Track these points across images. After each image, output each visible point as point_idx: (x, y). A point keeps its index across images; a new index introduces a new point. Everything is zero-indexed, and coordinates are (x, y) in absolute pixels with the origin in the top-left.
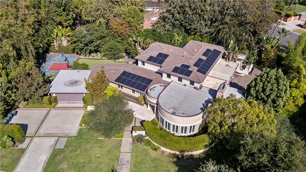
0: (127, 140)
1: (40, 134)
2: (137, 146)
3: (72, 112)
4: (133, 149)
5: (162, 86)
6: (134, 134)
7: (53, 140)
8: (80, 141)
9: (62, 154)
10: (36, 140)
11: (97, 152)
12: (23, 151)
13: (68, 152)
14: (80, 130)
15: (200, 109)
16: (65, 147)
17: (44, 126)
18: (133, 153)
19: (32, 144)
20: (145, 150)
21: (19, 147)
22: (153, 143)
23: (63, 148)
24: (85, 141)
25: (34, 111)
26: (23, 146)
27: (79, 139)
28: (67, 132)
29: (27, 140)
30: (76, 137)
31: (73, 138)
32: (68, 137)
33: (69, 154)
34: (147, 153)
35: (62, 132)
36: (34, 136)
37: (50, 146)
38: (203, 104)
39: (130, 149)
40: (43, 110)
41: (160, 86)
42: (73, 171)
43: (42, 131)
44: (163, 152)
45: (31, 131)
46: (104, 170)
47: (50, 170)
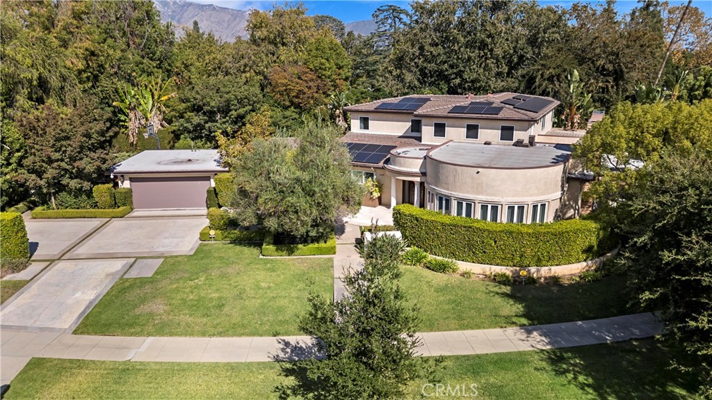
0: (345, 259)
1: (78, 255)
5: (426, 150)
7: (117, 265)
8: (205, 261)
10: (62, 265)
11: (260, 278)
12: (17, 285)
13: (166, 282)
14: (203, 246)
15: (552, 163)
16: (156, 274)
17: (90, 243)
19: (50, 273)
21: (5, 279)
23: (149, 275)
24: (218, 262)
26: (21, 276)
27: (202, 258)
28: (163, 250)
29: (36, 266)
30: (192, 255)
31: (179, 259)
32: (166, 258)
35: (146, 250)
36: (58, 259)
37: (108, 275)
41: (420, 149)
42: (185, 317)
43: (84, 250)
44: (465, 275)
45: (47, 251)
46: (290, 311)
47: (108, 317)
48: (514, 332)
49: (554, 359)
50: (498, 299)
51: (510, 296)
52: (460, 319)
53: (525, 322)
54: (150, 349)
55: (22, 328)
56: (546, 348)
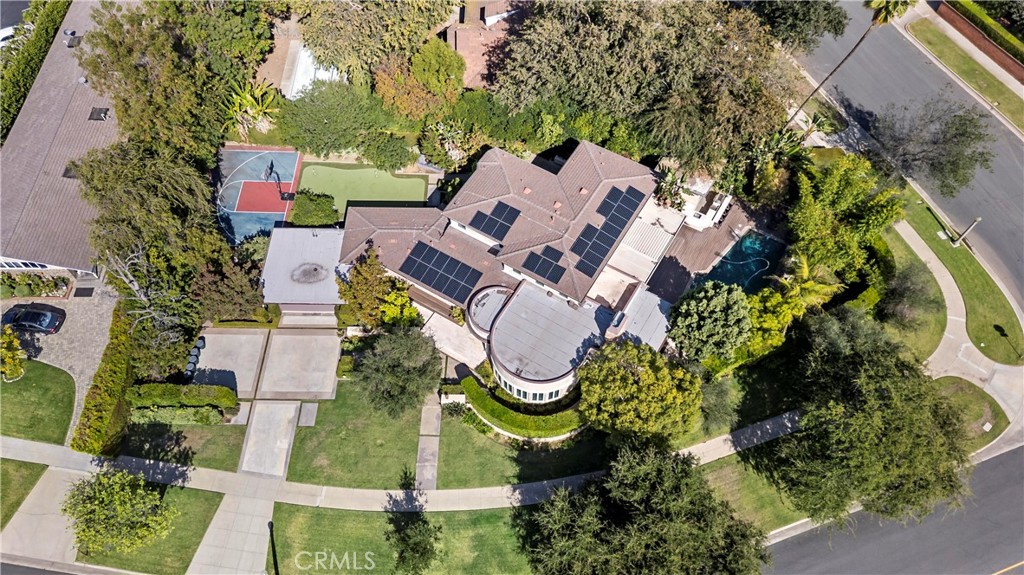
0: (431, 408)
1: (265, 393)
2: (449, 423)
3: (316, 340)
4: (442, 431)
5: (502, 292)
6: (445, 400)
7: (290, 409)
8: (343, 410)
9: (314, 439)
10: (259, 406)
11: (377, 435)
12: (242, 431)
13: (323, 434)
14: (340, 384)
15: (571, 361)
16: (317, 423)
17: (266, 374)
18: (443, 438)
19: (255, 416)
20: (465, 431)
21: (232, 422)
22: (480, 417)
23: (313, 424)
24: (352, 412)
25: (239, 336)
26: (239, 419)
27: (341, 406)
28: (314, 389)
29: (244, 407)
30: (334, 401)
32: (319, 402)
33: (327, 437)
34: (469, 439)
35: (305, 390)
36: (255, 399)
37: (289, 422)
38: (578, 351)
39: (436, 430)
40: (256, 334)
41: (498, 292)
42: (339, 472)
43: (266, 387)
44: (497, 435)
45: (244, 386)
46: (393, 470)
47: (300, 468)
48: (508, 488)
49: (517, 515)
50: (508, 463)
51: (515, 460)
52: (482, 479)
53: (516, 481)
54: (326, 497)
55: (260, 475)
56: (517, 505)
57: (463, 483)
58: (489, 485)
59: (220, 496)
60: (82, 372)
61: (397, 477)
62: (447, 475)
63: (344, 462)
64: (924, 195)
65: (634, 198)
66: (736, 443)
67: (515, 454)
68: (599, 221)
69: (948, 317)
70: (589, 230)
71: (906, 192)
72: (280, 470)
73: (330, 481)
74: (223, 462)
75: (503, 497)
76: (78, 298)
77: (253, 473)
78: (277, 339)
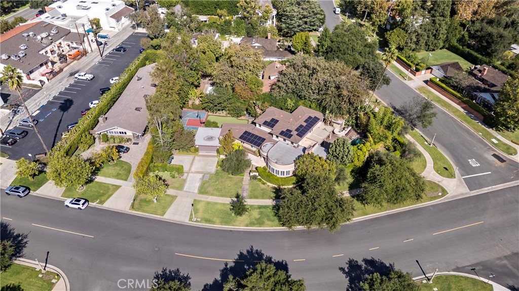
0: (246, 178)
2: (252, 181)
4: (250, 183)
6: (251, 174)
7: (200, 176)
9: (208, 184)
10: (190, 174)
11: (228, 183)
12: (185, 181)
13: (211, 182)
14: (217, 170)
15: (294, 160)
17: (193, 167)
18: (250, 185)
19: (189, 177)
20: (257, 184)
21: (182, 178)
22: (263, 180)
23: (208, 180)
24: (220, 177)
26: (184, 178)
27: (217, 176)
28: (209, 171)
29: (185, 175)
30: (215, 174)
32: (210, 174)
34: (258, 186)
35: (205, 171)
36: (189, 172)
37: (200, 179)
38: (296, 158)
39: (248, 183)
40: (191, 156)
41: (271, 143)
42: (215, 192)
43: (193, 169)
44: (268, 186)
45: (186, 169)
46: (233, 193)
47: (203, 190)
48: (271, 200)
49: (274, 207)
50: (272, 193)
51: (274, 192)
52: (263, 197)
53: (274, 198)
54: (210, 199)
55: (190, 192)
56: (274, 204)
57: (256, 197)
58: (265, 199)
59: (176, 196)
60: (134, 163)
61: (234, 194)
62: (251, 195)
63: (217, 190)
64: (420, 133)
65: (316, 120)
66: (350, 193)
67: (274, 190)
68: (305, 124)
69: (427, 165)
70: (301, 126)
71: (414, 131)
72: (196, 191)
73: (212, 195)
74: (177, 188)
75: (270, 202)
76: (134, 145)
77: (187, 192)
78: (197, 158)
